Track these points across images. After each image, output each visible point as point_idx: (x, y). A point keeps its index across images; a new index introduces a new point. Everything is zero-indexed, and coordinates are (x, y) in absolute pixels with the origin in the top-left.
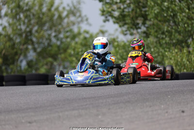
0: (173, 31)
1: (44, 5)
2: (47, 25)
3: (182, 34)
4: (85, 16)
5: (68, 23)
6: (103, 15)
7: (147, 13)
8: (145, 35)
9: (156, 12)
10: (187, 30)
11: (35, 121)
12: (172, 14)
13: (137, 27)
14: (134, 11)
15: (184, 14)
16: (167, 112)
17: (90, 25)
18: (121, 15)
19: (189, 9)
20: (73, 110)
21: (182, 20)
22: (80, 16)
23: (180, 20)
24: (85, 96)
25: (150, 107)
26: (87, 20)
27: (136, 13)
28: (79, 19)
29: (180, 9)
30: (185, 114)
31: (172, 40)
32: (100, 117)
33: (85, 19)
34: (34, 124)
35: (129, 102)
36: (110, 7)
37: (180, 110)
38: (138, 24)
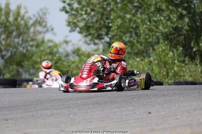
0: (135, 41)
1: (11, 15)
2: (14, 33)
3: (143, 45)
4: (51, 26)
5: (34, 33)
6: (69, 25)
7: (110, 25)
8: (108, 45)
9: (119, 24)
10: (148, 41)
11: (11, 119)
12: (134, 26)
13: (101, 37)
14: (99, 22)
15: (145, 26)
16: (134, 113)
17: (55, 35)
18: (86, 25)
19: (150, 21)
20: (46, 109)
21: (144, 31)
22: (45, 26)
23: (142, 31)
24: (55, 98)
25: (118, 108)
26: (52, 30)
27: (100, 24)
28: (45, 30)
29: (142, 21)
30: (151, 115)
31: (134, 50)
32: (71, 116)
33: (50, 29)
34: (10, 121)
35: (98, 103)
36: (75, 18)
37: (146, 112)
38: (102, 35)
